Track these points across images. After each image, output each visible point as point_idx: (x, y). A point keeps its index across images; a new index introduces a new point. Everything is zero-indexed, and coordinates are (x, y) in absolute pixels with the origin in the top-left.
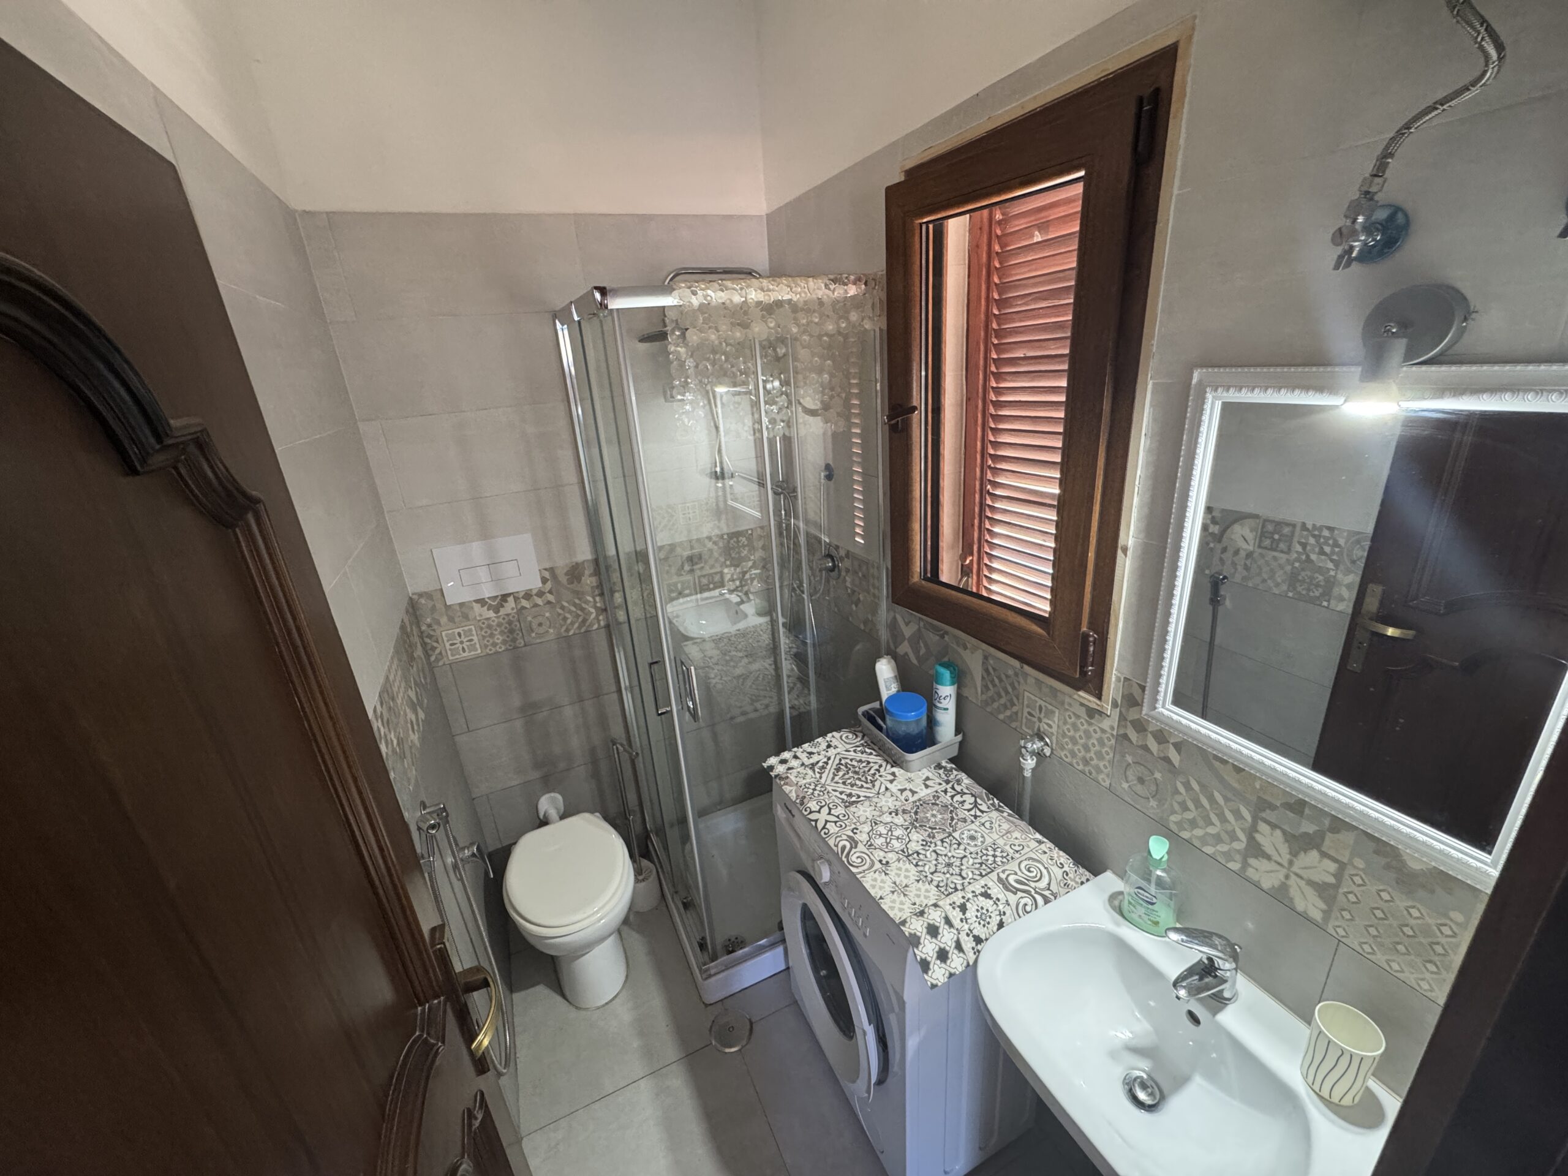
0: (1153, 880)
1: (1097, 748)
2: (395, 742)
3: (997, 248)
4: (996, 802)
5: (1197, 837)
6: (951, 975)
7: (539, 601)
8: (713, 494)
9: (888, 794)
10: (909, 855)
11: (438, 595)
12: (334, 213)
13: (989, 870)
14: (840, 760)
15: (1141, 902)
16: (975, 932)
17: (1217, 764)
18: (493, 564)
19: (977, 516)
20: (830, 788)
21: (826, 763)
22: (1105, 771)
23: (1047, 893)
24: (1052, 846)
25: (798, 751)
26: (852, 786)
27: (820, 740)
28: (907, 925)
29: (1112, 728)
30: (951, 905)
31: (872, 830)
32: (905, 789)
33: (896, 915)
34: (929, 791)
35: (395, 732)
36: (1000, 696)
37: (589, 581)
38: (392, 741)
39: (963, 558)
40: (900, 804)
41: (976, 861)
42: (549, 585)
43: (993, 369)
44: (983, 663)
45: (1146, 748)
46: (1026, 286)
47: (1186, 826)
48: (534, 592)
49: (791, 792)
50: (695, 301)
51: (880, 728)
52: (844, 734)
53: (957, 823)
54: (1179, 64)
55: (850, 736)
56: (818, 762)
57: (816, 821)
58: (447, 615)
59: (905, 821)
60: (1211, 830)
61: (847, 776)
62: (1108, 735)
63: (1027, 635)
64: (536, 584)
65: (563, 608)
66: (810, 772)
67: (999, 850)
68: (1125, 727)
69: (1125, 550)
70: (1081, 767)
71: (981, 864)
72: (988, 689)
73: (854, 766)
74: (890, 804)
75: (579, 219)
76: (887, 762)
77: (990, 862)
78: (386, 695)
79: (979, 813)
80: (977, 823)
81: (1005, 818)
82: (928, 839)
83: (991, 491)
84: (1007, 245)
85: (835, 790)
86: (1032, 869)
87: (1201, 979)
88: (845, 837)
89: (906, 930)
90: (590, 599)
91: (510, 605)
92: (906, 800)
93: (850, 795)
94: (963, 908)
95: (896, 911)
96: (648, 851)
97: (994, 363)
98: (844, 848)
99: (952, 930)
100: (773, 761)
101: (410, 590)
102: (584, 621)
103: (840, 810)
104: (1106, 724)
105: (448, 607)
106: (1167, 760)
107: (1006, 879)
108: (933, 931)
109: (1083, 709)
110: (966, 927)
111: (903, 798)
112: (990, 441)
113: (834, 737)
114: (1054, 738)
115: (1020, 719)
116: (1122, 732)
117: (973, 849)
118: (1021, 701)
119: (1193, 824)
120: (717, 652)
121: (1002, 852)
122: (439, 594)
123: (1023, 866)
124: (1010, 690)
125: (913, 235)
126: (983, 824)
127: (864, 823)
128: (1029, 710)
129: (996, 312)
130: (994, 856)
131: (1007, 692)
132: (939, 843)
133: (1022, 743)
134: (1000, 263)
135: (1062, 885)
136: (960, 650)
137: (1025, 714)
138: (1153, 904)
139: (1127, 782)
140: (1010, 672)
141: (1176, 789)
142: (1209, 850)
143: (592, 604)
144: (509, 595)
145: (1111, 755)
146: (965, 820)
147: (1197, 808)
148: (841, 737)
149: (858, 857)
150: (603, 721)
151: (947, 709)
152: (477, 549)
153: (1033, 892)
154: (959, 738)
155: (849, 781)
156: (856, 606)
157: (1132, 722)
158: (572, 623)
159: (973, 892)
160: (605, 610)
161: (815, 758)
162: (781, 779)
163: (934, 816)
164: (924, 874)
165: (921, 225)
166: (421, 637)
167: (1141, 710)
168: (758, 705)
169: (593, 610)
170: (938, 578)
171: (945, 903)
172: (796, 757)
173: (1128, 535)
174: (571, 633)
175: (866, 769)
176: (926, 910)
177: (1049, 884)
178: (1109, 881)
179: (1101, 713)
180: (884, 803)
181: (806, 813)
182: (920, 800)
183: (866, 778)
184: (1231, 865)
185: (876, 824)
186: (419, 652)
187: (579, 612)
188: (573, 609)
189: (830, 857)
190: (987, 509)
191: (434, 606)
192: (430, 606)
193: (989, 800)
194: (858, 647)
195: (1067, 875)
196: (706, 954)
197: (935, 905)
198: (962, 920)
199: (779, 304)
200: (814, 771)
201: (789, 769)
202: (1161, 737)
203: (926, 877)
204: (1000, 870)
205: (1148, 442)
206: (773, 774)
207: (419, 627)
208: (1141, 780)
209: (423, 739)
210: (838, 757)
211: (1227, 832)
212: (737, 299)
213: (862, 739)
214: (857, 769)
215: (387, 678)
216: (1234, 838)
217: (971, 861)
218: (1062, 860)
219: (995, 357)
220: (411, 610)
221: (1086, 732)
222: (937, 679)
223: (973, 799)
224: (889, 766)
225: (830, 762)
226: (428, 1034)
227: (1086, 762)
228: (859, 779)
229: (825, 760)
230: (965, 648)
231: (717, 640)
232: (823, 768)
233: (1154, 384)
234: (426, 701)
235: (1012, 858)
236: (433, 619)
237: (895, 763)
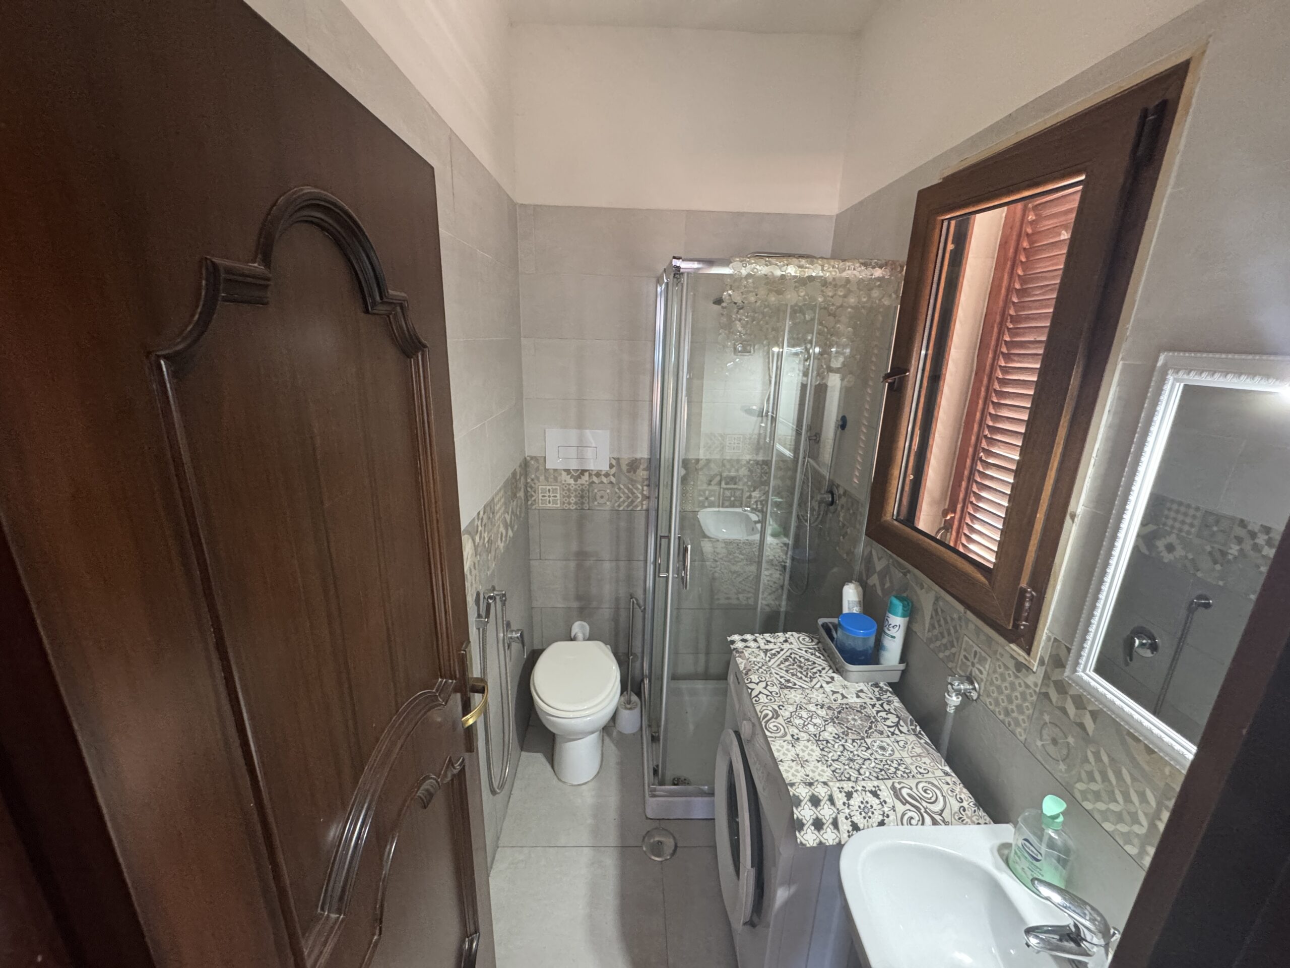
0: (1046, 839)
1: (1019, 701)
2: (486, 540)
3: (1025, 244)
4: (918, 728)
5: (1099, 810)
6: (821, 843)
7: (605, 480)
8: (756, 431)
9: (821, 691)
10: (819, 740)
11: (541, 461)
12: (537, 205)
13: (886, 777)
14: (791, 654)
15: (1026, 855)
16: (855, 819)
17: (1129, 740)
18: (581, 446)
19: (965, 479)
20: (773, 671)
21: (779, 653)
22: (1023, 725)
23: (938, 818)
24: (958, 781)
25: (759, 637)
26: (793, 675)
27: (780, 634)
28: (794, 788)
29: (1036, 685)
30: (839, 788)
31: (796, 711)
32: (838, 692)
33: (788, 776)
34: (858, 700)
35: (488, 533)
36: (943, 637)
37: (642, 473)
38: (484, 538)
39: (945, 513)
40: (828, 701)
41: (877, 766)
42: (614, 470)
43: (1004, 350)
44: (934, 603)
45: (1064, 710)
46: (1046, 279)
47: (1089, 796)
48: (603, 473)
49: (741, 663)
50: (744, 272)
51: (832, 638)
52: (802, 636)
53: (873, 732)
54: (1189, 80)
55: (807, 639)
56: (772, 650)
57: (752, 690)
58: (545, 476)
59: (827, 714)
60: (1113, 807)
61: (791, 667)
62: (1031, 691)
63: (972, 582)
64: (605, 468)
65: (619, 489)
66: (762, 655)
67: (904, 766)
68: (1048, 686)
69: (1073, 517)
70: (1002, 717)
71: (881, 770)
72: (934, 627)
73: (800, 662)
74: (819, 699)
75: (690, 214)
76: (831, 668)
77: (890, 771)
78: (488, 509)
79: (897, 732)
80: (892, 739)
81: (920, 743)
82: (841, 735)
83: (984, 458)
84: (1036, 242)
85: (778, 673)
86: (928, 792)
87: (1061, 940)
88: (770, 708)
89: (792, 791)
90: (640, 487)
91: (586, 477)
92: (835, 701)
93: (788, 681)
94: (849, 795)
95: (790, 775)
96: (640, 692)
97: (1006, 344)
98: (767, 715)
99: (833, 807)
100: (736, 637)
101: (527, 453)
102: (632, 502)
103: (775, 689)
104: (1030, 680)
105: (546, 470)
106: (1082, 726)
107: (900, 789)
108: (815, 801)
109: (1013, 662)
110: (847, 811)
111: (832, 698)
112: (990, 414)
113: (793, 636)
114: (983, 684)
115: (956, 660)
116: (1043, 690)
117: (878, 757)
118: (959, 644)
119: (1097, 796)
120: (724, 551)
121: (906, 768)
122: (543, 459)
123: (920, 786)
124: (952, 631)
125: (934, 229)
126: (898, 742)
127: (791, 704)
128: (965, 653)
129: (1015, 300)
130: (897, 769)
131: (949, 634)
132: (850, 741)
133: (949, 679)
134: (1027, 258)
135: (957, 818)
136: (917, 589)
137: (962, 657)
138: (1038, 860)
139: (1041, 740)
140: (955, 616)
141: (1087, 756)
142: (1108, 826)
143: (641, 490)
144: (586, 471)
145: (1031, 711)
146: (881, 733)
147: (1103, 781)
148: (798, 638)
149: (774, 726)
150: (629, 579)
151: (894, 637)
152: (573, 434)
153: (923, 810)
154: (902, 667)
155: (792, 671)
156: (844, 538)
157: (1055, 682)
158: (624, 502)
159: (863, 787)
160: (649, 498)
161: (771, 646)
162: (738, 652)
163: (854, 720)
164: (826, 758)
165: (943, 221)
166: (526, 486)
167: (1064, 672)
168: (741, 596)
169: (640, 496)
170: (913, 523)
171: (835, 786)
172: (755, 640)
173: (1078, 502)
174: (621, 508)
175: (810, 667)
176: (816, 784)
177: (942, 811)
178: (1006, 832)
179: (1028, 669)
180: (814, 696)
181: (746, 682)
182: (847, 704)
183: (807, 674)
184: (1128, 848)
185: (801, 708)
186: (521, 494)
187: (630, 495)
188: (626, 491)
189: (754, 720)
190: (977, 474)
191: (538, 467)
192: (535, 467)
193: (912, 725)
194: (835, 570)
195: (964, 810)
196: (656, 778)
197: (825, 783)
198: (844, 804)
199: (811, 278)
200: (766, 655)
201: (746, 647)
202: (1080, 702)
203: (827, 761)
204: (897, 781)
205: (1111, 418)
206: (732, 647)
207: (526, 479)
208: (1054, 742)
209: (507, 548)
210: (790, 651)
211: (1129, 813)
212: (778, 273)
213: (816, 644)
214: (802, 665)
215: (493, 499)
216: (1135, 821)
217: (873, 765)
218: (963, 796)
219: (1008, 339)
220: (523, 465)
221: (1012, 684)
222: (888, 608)
223: (897, 719)
224: (831, 671)
225: (782, 653)
226: (439, 695)
227: (1007, 713)
228: (801, 673)
229: (779, 650)
230: (922, 587)
231: (728, 543)
232: (774, 655)
233: (1124, 364)
234: (516, 527)
235: (913, 776)
236: (536, 476)
237: (837, 670)
